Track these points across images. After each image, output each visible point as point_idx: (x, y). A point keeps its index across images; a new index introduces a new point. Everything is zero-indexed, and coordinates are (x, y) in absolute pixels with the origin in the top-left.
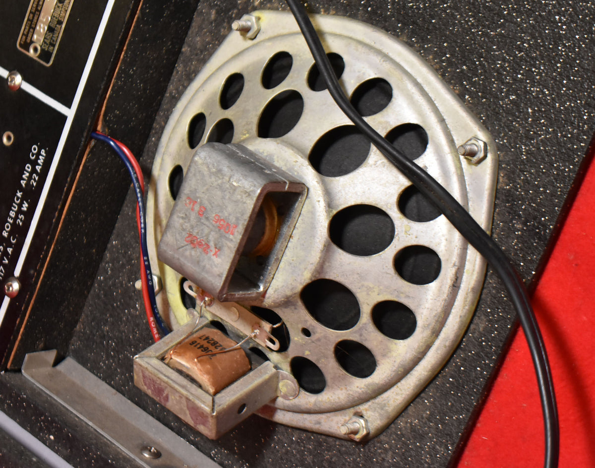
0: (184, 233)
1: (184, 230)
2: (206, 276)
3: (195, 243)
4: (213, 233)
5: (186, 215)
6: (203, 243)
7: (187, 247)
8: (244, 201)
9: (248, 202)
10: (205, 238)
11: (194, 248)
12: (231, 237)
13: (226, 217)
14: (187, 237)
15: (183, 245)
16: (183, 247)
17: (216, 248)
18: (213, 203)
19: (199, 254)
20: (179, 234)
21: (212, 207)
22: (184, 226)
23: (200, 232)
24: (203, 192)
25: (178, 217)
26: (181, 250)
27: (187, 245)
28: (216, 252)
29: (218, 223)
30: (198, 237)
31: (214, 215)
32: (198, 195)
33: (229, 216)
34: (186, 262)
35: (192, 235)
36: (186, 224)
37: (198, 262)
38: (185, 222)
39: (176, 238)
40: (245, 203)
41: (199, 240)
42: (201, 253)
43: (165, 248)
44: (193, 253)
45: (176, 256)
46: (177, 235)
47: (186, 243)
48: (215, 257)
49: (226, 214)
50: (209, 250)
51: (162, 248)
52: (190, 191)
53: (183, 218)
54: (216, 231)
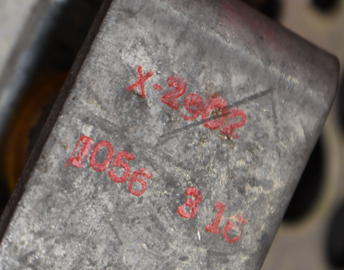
0: (250, 137)
1: (250, 148)
2: (176, 13)
3: (210, 111)
4: (153, 140)
5: (242, 191)
6: (184, 110)
7: (238, 98)
8: (40, 241)
9: (27, 238)
10: (178, 126)
11: (215, 96)
12: (87, 131)
13: (105, 189)
14: (238, 126)
15: (253, 103)
16: (252, 98)
17: (141, 96)
18: (149, 229)
19: (200, 79)
20: (266, 136)
21: (153, 218)
22: (249, 159)
23: (196, 141)
24: (183, 259)
25: (268, 184)
26: (260, 89)
27: (237, 104)
28: (141, 82)
29: (133, 169)
30: (201, 127)
31: (146, 194)
32: (203, 251)
33: (96, 192)
34: (244, 53)
35: (224, 133)
36: (241, 163)
37: (201, 53)
38: (245, 170)
39: (276, 123)
40: (40, 234)
41: (199, 118)
42: (193, 81)
43: (311, 92)
44: (218, 81)
45: (275, 70)
46: (271, 132)
47: (244, 109)
48: (145, 70)
49: (105, 197)
50: (165, 88)
51: (322, 94)
52: (226, 261)
53: (254, 182)
54: (139, 146)
